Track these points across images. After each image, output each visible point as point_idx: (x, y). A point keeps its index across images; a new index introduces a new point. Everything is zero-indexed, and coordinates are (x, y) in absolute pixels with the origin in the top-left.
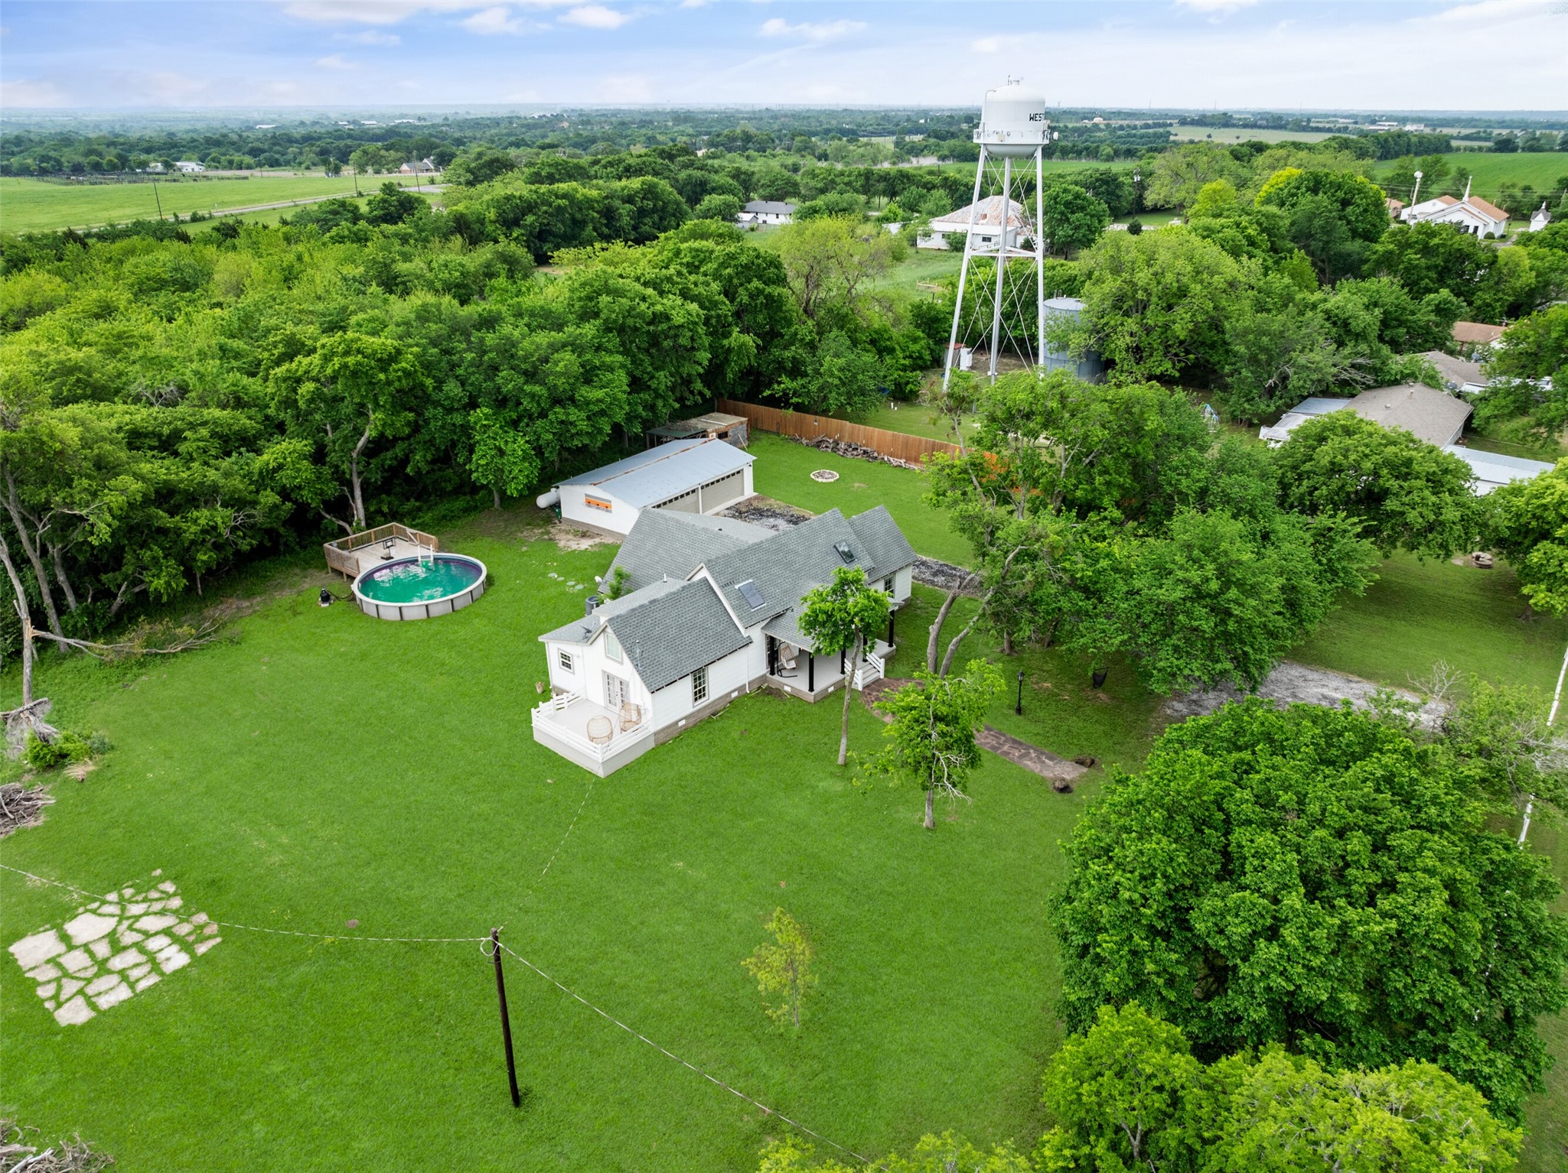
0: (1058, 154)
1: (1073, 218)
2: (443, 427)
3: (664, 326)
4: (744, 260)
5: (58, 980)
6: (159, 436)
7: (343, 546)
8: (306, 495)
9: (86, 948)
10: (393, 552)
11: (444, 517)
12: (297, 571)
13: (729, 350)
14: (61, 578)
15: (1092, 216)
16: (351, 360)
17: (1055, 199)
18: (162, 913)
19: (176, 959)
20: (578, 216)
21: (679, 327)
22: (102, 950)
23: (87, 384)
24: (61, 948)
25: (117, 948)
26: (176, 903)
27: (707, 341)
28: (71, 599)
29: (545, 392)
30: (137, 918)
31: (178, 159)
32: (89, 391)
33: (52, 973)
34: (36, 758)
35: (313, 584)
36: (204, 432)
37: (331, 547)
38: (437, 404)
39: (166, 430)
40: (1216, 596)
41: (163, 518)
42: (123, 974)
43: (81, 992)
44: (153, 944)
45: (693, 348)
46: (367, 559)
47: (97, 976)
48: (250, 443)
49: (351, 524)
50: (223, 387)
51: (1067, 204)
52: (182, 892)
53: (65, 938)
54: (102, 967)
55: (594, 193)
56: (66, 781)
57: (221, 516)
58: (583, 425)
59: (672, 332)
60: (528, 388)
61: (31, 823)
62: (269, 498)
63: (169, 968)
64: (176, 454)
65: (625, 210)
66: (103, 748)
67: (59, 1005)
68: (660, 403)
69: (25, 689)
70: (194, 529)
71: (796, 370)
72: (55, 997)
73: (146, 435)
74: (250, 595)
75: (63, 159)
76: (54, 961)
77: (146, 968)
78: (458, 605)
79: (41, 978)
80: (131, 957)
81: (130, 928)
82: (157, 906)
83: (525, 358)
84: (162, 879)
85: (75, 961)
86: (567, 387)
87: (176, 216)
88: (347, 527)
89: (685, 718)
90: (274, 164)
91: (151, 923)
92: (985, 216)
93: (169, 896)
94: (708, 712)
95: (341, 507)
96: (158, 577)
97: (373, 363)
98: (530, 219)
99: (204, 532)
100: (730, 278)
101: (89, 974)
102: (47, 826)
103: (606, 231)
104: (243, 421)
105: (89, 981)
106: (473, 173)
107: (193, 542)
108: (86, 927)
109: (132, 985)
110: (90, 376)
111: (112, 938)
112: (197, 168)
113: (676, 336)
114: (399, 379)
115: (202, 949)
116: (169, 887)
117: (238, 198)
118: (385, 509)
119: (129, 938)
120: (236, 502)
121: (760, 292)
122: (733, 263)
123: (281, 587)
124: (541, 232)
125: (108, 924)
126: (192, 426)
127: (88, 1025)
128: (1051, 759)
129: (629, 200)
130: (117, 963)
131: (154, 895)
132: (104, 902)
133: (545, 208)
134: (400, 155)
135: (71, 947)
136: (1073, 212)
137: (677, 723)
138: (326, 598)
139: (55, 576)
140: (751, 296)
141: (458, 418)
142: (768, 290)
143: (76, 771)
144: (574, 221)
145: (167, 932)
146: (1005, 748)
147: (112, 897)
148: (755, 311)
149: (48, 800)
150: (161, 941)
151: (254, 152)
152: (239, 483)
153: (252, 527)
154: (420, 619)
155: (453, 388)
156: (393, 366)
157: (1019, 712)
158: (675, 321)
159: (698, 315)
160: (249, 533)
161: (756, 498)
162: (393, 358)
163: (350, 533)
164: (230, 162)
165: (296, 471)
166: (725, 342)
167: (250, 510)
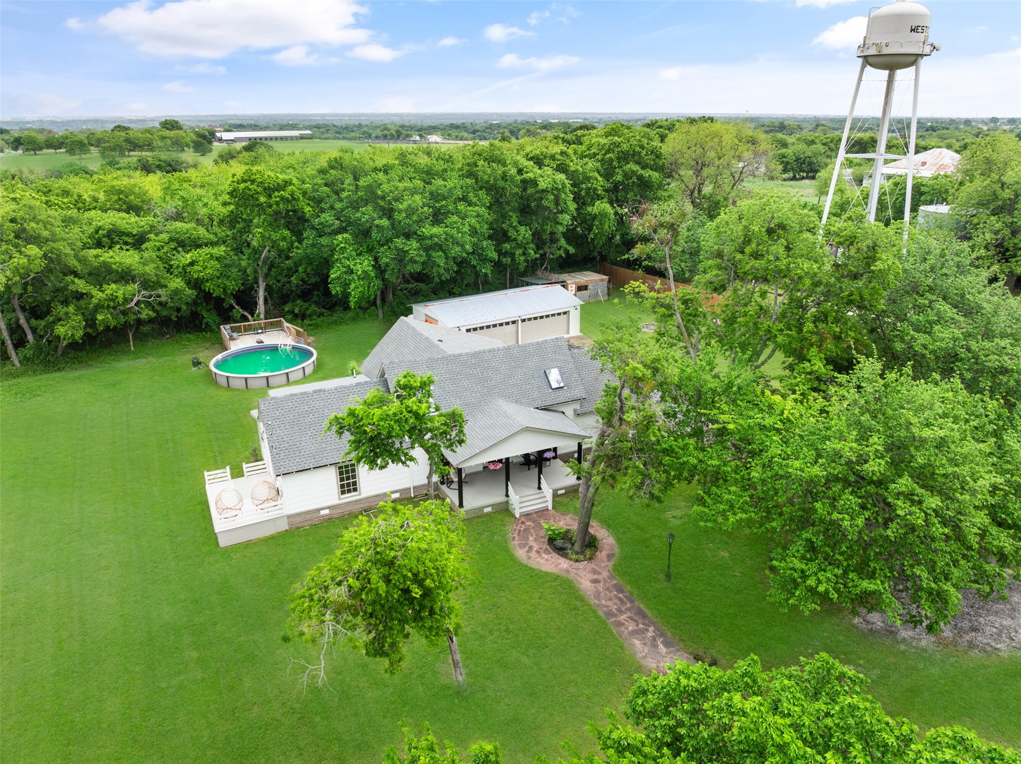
4: (626, 147)
6: (132, 234)
8: (209, 286)
13: (594, 217)
14: (22, 321)
21: (543, 191)
27: (572, 206)
28: (30, 337)
29: (389, 226)
31: (430, 135)
32: (124, 207)
36: (165, 237)
37: (225, 330)
38: (312, 226)
40: (881, 483)
45: (556, 211)
46: (243, 342)
49: (252, 316)
59: (538, 195)
62: (177, 283)
68: (519, 252)
70: (101, 295)
75: (374, 134)
78: (273, 382)
88: (250, 317)
89: (329, 508)
94: (359, 506)
99: (108, 299)
100: (611, 160)
107: (100, 306)
110: (127, 197)
113: (541, 199)
114: (277, 204)
118: (296, 311)
120: (146, 284)
121: (633, 173)
122: (616, 150)
128: (667, 644)
137: (319, 510)
138: (197, 364)
139: (18, 319)
141: (325, 240)
142: (641, 172)
146: (622, 618)
148: (627, 189)
151: (474, 132)
152: (150, 269)
153: (160, 304)
154: (238, 390)
155: (327, 217)
156: (276, 194)
157: (668, 577)
158: (542, 185)
159: (563, 184)
160: (157, 308)
161: (578, 338)
162: (279, 188)
163: (247, 320)
164: (457, 137)
165: (205, 268)
166: (590, 209)
167: (160, 291)
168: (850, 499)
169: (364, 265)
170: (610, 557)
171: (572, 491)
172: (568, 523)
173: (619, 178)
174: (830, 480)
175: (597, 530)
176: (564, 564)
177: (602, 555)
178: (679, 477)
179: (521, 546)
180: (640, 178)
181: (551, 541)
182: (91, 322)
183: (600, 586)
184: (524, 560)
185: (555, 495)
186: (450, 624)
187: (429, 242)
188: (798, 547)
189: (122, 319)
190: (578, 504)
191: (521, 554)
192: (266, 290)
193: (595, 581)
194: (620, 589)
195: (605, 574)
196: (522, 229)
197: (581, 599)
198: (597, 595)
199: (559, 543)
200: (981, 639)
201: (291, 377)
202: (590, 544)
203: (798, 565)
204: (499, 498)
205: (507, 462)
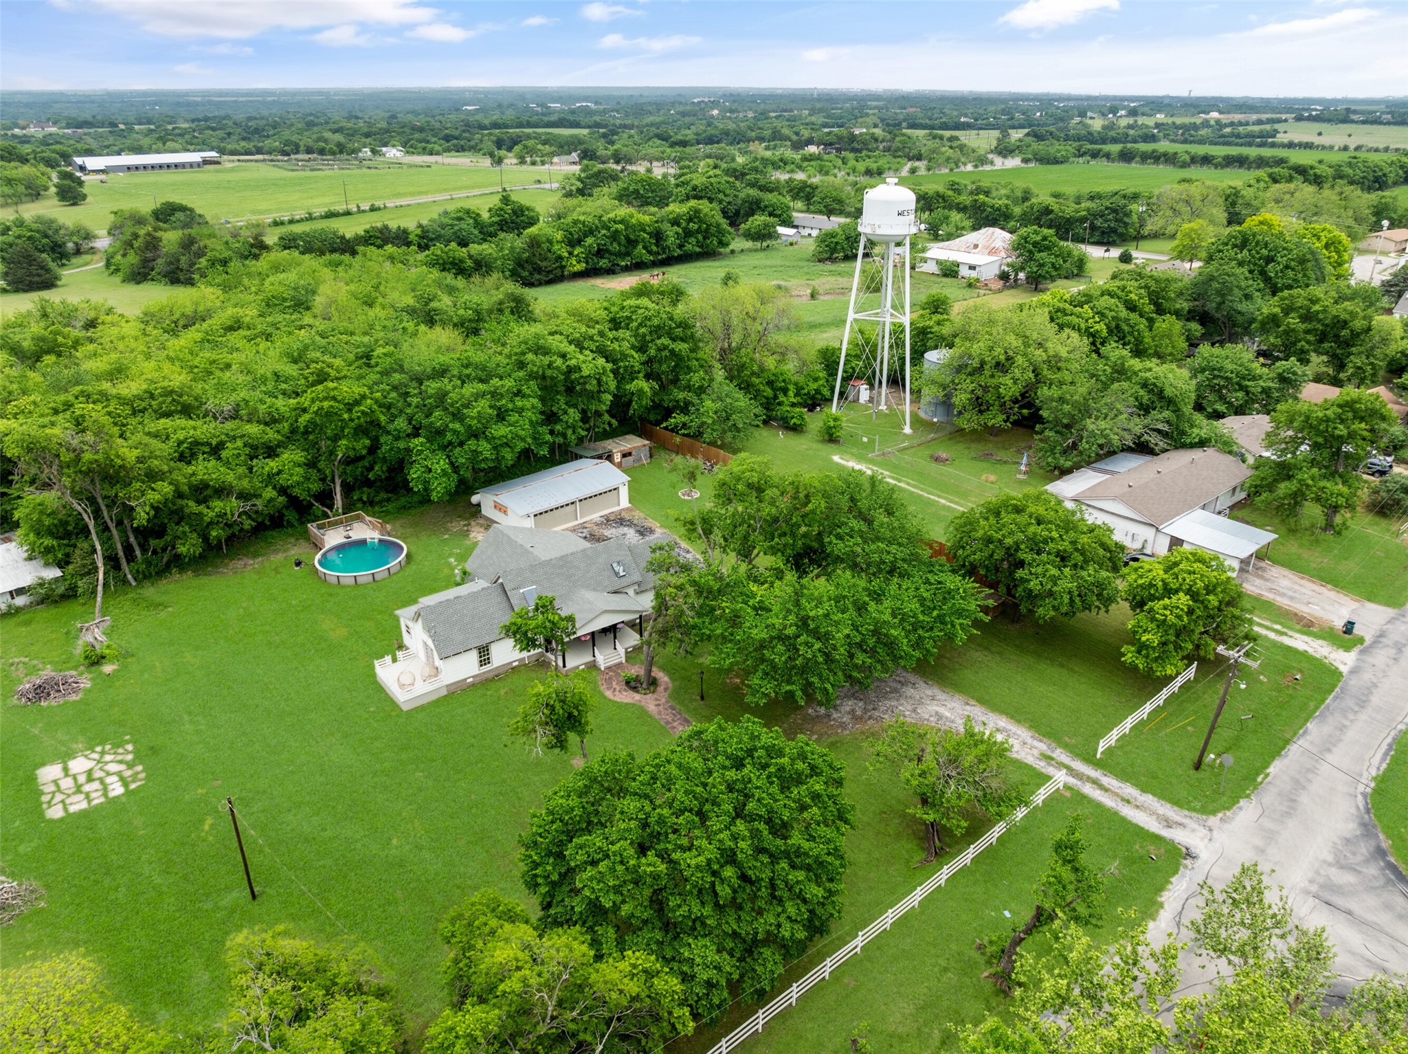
0: (1137, 159)
1: (1038, 256)
2: (391, 449)
3: (577, 375)
4: (656, 322)
5: (54, 793)
6: (209, 444)
7: (320, 527)
8: (296, 491)
9: (75, 777)
10: (351, 533)
11: (404, 507)
12: (293, 540)
13: (633, 395)
14: (132, 539)
15: (1057, 256)
16: (326, 404)
17: (1026, 238)
18: (121, 762)
19: (117, 789)
20: (632, 237)
21: (588, 376)
22: (82, 779)
23: (178, 403)
24: (62, 775)
25: (90, 779)
26: (130, 757)
27: (613, 385)
28: (138, 552)
29: (462, 430)
30: (106, 763)
31: (385, 145)
32: (179, 408)
33: (52, 788)
34: (86, 657)
35: (297, 550)
36: (239, 443)
37: (312, 527)
38: (388, 433)
39: (214, 442)
41: (192, 506)
42: (87, 795)
43: (63, 802)
44: (109, 780)
45: (599, 392)
46: (333, 538)
47: (74, 793)
48: (271, 451)
49: (332, 512)
50: (262, 408)
51: (1035, 244)
52: (136, 752)
53: (66, 770)
54: (78, 790)
55: (646, 219)
56: (101, 673)
57: (232, 506)
58: (487, 454)
59: (582, 380)
60: (451, 426)
61: (74, 697)
62: (269, 493)
63: (112, 794)
64: (219, 459)
65: (671, 233)
66: (128, 655)
67: (50, 807)
68: (570, 432)
69: (97, 610)
70: (211, 514)
71: (685, 408)
72: (49, 802)
73: (202, 444)
74: (255, 555)
75: (301, 143)
76: (55, 782)
77: (100, 793)
78: (377, 577)
79: (46, 790)
80: (96, 785)
81: (101, 769)
82: (119, 758)
83: (452, 405)
84: (128, 742)
85: (67, 783)
86: (479, 425)
87: (358, 207)
88: (328, 512)
89: (473, 677)
90: (461, 149)
91: (113, 767)
92: (976, 246)
93: (129, 752)
94: (492, 674)
95: (325, 498)
96: (184, 545)
97: (342, 406)
98: (589, 240)
99: (217, 516)
100: (644, 335)
101: (70, 792)
102: (81, 701)
103: (654, 248)
104: (271, 435)
105: (69, 796)
106: (582, 182)
107: (211, 523)
108: (79, 765)
109: (89, 802)
110: (180, 397)
111: (89, 773)
112: (399, 154)
113: (585, 383)
114: (359, 418)
115: (133, 786)
116: (130, 747)
117: (412, 189)
118: (365, 498)
119: (98, 774)
120: (243, 496)
121: (665, 347)
122: (648, 323)
123: (276, 551)
124: (599, 251)
125: (90, 764)
126: (234, 438)
127: (62, 820)
129: (675, 222)
130: (87, 788)
131: (121, 750)
132: (93, 751)
133: (604, 232)
134: (553, 149)
135: (67, 775)
136: (1040, 251)
137: (465, 680)
138: (298, 564)
139: (128, 538)
140: (659, 350)
141: (402, 445)
142: (672, 345)
143: (108, 668)
144: (629, 241)
145: (119, 774)
147: (99, 749)
149: (86, 683)
150: (115, 778)
151: (447, 138)
152: (245, 483)
153: (257, 512)
154: (349, 586)
155: (401, 423)
156: (357, 409)
157: (702, 698)
158: (585, 372)
159: (604, 368)
160: (254, 516)
161: (627, 509)
162: (357, 403)
163: (328, 517)
164: (424, 149)
165: (292, 475)
166: (628, 387)
167: (254, 501)
168: (780, 648)
169: (440, 464)
170: (666, 689)
171: (637, 649)
172: (637, 670)
173: (652, 352)
174: (772, 638)
175: (657, 673)
176: (637, 697)
177: (660, 689)
178: (702, 640)
179: (608, 689)
180: (672, 352)
181: (628, 683)
182: (205, 538)
183: (661, 708)
184: (612, 698)
185: (627, 652)
186: (588, 728)
187: (499, 442)
188: (759, 674)
189: (230, 532)
190: (643, 657)
191: (608, 694)
192: (342, 486)
193: (658, 705)
194: (673, 708)
195: (663, 700)
196: (571, 411)
197: (651, 717)
198: (660, 713)
199: (633, 684)
200: (877, 713)
201: (392, 571)
202: (653, 683)
203: (757, 682)
204: (590, 658)
205: (593, 634)
